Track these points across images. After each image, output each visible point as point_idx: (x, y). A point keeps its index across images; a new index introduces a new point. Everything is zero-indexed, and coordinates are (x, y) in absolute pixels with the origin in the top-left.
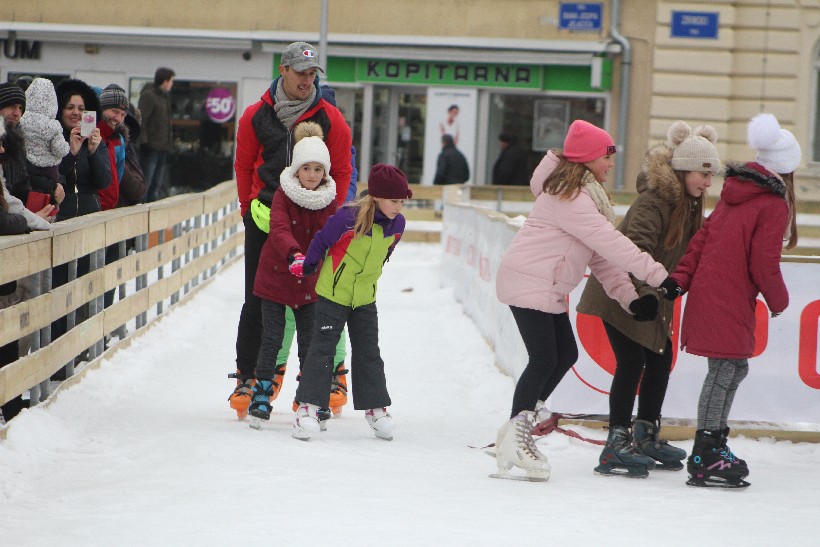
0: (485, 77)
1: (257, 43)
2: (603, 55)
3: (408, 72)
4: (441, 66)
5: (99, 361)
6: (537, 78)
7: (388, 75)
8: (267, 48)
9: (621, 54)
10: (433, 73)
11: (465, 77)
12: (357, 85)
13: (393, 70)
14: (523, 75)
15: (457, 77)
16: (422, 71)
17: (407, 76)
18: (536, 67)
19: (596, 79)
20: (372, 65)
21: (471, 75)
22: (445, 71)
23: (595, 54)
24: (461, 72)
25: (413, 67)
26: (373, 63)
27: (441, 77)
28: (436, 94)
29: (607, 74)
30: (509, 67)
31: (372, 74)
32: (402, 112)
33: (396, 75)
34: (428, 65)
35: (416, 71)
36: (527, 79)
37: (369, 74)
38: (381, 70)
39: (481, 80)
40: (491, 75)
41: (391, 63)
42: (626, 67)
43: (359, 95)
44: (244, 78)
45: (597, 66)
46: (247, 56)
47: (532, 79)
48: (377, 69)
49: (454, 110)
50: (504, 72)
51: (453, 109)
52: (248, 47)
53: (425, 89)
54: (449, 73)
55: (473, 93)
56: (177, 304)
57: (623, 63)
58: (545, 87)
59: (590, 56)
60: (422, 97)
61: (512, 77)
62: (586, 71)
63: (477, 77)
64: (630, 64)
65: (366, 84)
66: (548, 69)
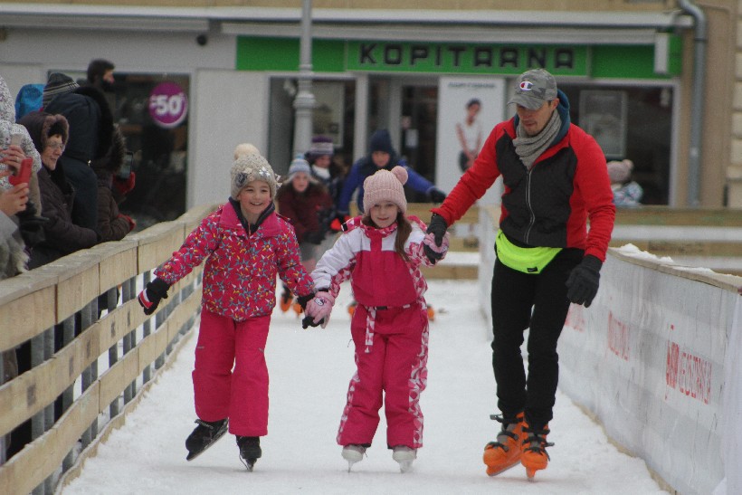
0: (514, 62)
1: (216, 23)
2: (670, 30)
3: (414, 57)
4: (457, 49)
5: (96, 446)
6: (583, 62)
7: (388, 62)
8: (228, 29)
9: (693, 29)
10: (448, 57)
11: (489, 63)
12: (346, 75)
13: (393, 56)
14: (564, 58)
15: (478, 63)
16: (432, 55)
17: (412, 63)
18: (581, 48)
19: (661, 62)
20: (366, 50)
21: (496, 60)
22: (462, 55)
23: (660, 29)
24: (484, 56)
25: (420, 51)
26: (367, 47)
27: (456, 64)
28: (452, 86)
29: (676, 55)
30: (545, 48)
31: (367, 60)
32: (406, 111)
33: (398, 62)
34: (439, 47)
35: (424, 56)
36: (569, 65)
37: (362, 62)
38: (378, 55)
39: (509, 66)
40: (523, 59)
41: (390, 46)
42: (700, 46)
43: (350, 88)
44: (198, 70)
45: (662, 44)
46: (202, 40)
47: (576, 64)
48: (373, 54)
49: (476, 106)
50: (540, 54)
51: (474, 105)
52: (204, 28)
53: (436, 79)
54: (467, 58)
55: (499, 84)
56: (164, 366)
57: (696, 40)
58: (593, 74)
59: (652, 32)
60: (433, 92)
61: (551, 61)
62: (648, 51)
63: (504, 62)
64: (705, 41)
65: (359, 74)
66: (598, 51)
